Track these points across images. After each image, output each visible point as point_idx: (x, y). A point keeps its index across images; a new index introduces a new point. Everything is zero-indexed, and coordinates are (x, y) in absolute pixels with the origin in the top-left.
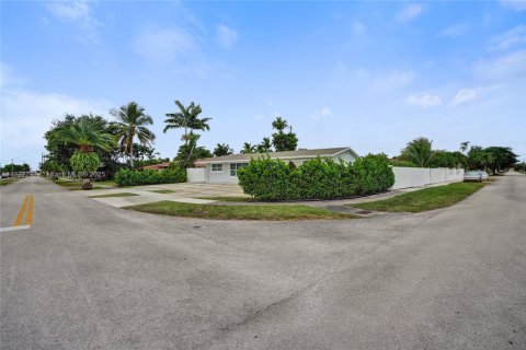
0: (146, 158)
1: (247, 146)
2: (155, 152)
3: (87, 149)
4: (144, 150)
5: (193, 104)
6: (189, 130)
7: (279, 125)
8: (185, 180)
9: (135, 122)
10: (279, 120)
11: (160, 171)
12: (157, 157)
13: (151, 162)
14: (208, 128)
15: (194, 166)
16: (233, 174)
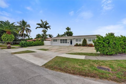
2: (30, 36)
3: (9, 33)
5: (46, 21)
6: (44, 29)
7: (68, 29)
9: (25, 26)
13: (29, 39)
14: (50, 29)
16: (61, 43)
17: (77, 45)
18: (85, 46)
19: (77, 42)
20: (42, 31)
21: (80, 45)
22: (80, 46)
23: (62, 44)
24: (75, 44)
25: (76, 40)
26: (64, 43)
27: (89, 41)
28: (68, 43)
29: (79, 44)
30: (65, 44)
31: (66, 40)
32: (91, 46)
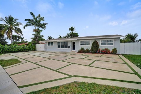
0: (20, 41)
1: (60, 37)
2: (24, 38)
4: (20, 38)
5: (39, 15)
6: (37, 27)
7: (72, 29)
8: (35, 50)
9: (13, 25)
10: (72, 28)
11: (25, 46)
12: (25, 41)
13: (23, 42)
15: (39, 44)
16: (59, 47)
17: (82, 51)
18: (96, 53)
19: (82, 46)
20: (33, 30)
21: (87, 51)
22: (87, 53)
23: (61, 49)
24: (80, 49)
25: (81, 42)
26: (62, 47)
27: (102, 44)
28: (69, 47)
29: (85, 49)
30: (64, 49)
31: (66, 43)
32: (106, 53)
